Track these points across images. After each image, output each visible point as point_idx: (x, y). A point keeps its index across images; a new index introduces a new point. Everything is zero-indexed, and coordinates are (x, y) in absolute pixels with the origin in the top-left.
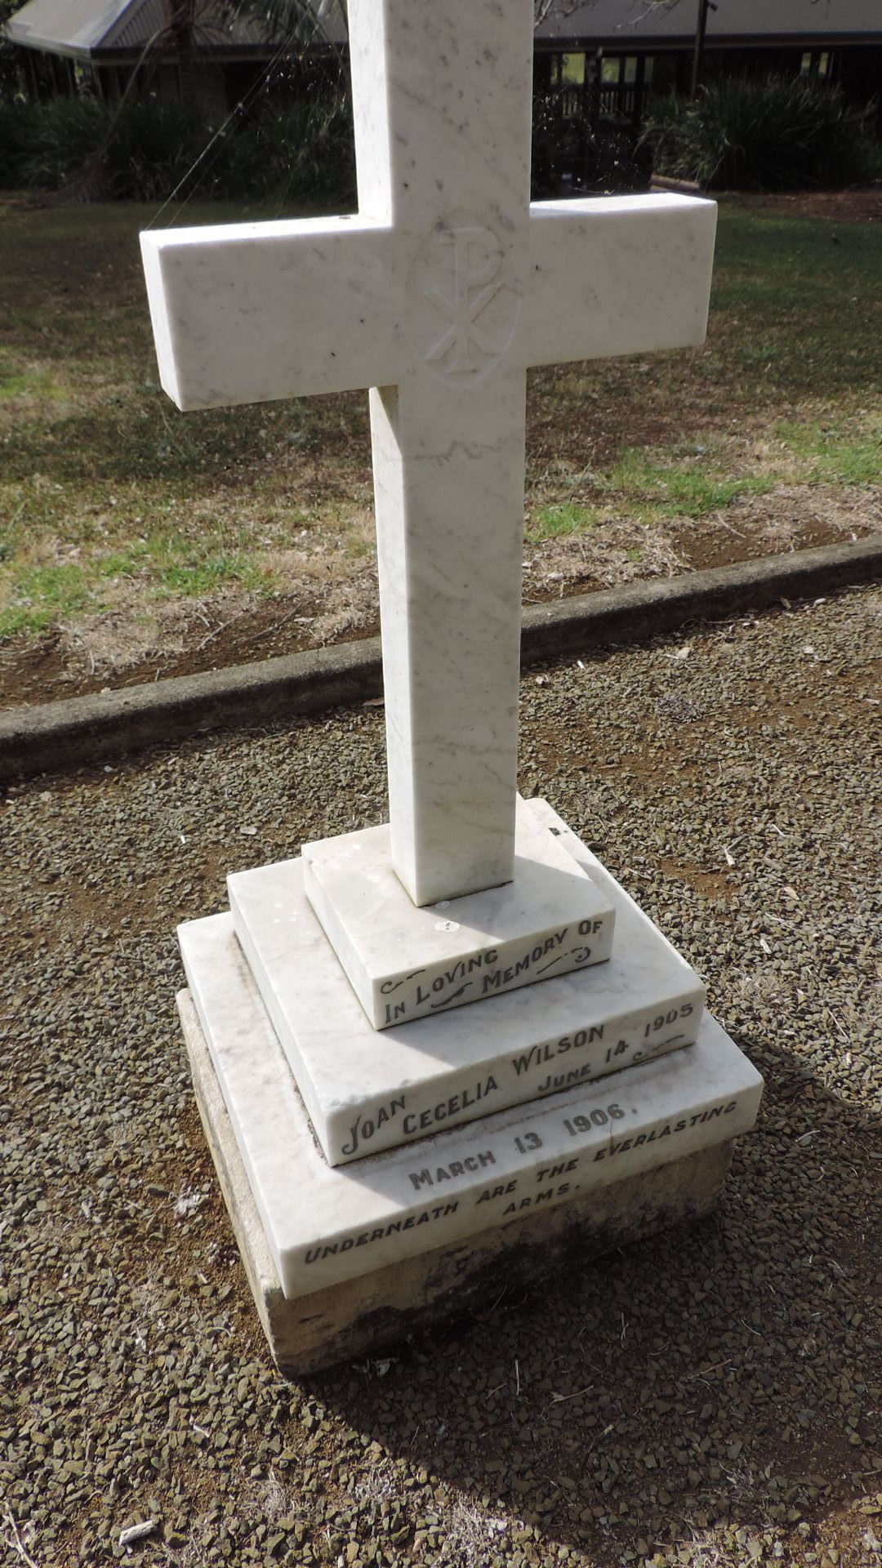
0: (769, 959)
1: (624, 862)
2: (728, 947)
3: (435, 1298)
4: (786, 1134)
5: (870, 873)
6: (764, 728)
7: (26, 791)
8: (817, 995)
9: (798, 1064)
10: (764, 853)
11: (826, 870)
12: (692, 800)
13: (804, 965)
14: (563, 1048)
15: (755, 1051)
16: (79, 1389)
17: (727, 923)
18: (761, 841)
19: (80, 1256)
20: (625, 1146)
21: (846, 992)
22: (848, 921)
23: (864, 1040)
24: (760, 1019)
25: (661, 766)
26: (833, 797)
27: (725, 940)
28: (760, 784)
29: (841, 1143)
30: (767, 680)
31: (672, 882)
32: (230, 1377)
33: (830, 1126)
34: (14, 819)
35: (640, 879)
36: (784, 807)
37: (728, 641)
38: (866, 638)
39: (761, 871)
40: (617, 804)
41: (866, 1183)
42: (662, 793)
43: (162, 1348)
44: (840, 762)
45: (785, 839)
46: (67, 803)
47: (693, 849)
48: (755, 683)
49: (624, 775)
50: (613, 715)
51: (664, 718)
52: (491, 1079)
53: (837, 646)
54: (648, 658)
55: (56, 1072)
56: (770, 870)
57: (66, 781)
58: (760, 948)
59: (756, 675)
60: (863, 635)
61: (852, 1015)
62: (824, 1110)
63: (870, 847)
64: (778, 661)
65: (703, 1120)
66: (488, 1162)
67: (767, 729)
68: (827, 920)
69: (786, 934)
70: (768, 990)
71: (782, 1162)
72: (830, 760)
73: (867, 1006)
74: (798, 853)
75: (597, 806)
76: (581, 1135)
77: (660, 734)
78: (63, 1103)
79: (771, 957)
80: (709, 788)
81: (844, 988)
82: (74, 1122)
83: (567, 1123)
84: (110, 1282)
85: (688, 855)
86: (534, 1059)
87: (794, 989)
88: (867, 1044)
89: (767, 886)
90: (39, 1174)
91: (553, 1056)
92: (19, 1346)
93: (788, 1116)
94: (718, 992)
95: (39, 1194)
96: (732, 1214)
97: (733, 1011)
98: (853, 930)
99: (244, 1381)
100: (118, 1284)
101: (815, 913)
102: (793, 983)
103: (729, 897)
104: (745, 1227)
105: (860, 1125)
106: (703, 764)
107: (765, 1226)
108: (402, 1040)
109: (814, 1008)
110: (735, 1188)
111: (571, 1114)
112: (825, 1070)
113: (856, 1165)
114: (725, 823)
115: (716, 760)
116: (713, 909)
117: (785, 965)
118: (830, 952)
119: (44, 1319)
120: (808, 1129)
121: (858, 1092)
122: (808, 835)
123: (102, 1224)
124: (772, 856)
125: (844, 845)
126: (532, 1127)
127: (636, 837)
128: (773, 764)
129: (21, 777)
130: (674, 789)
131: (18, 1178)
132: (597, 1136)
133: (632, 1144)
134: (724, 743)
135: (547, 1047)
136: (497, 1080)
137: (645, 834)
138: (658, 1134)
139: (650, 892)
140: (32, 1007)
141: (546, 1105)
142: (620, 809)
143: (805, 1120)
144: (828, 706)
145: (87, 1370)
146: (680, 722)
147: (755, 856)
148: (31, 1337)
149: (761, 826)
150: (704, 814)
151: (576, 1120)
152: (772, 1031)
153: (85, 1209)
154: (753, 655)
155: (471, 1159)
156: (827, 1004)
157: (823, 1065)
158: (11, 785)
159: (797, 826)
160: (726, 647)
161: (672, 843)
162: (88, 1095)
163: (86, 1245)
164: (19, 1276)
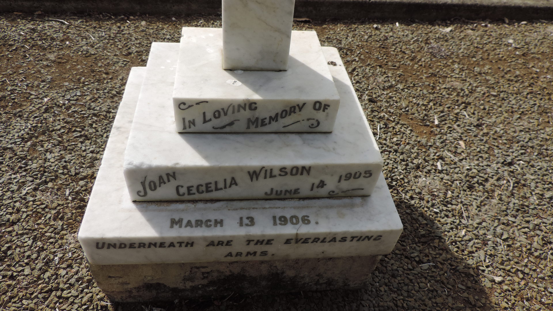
0: (439, 173)
1: (383, 110)
2: (420, 161)
3: (191, 286)
4: (416, 261)
5: (508, 146)
6: (476, 68)
7: (137, 19)
8: (458, 196)
9: (435, 227)
10: (455, 123)
11: (485, 139)
12: (428, 91)
13: (456, 180)
14: (283, 174)
15: (415, 214)
16: (19, 272)
17: (424, 150)
18: (455, 117)
19: (53, 212)
20: (306, 241)
21: (475, 199)
22: (488, 165)
23: (476, 225)
24: (423, 199)
25: (418, 73)
26: (500, 107)
27: (419, 158)
28: (465, 92)
29: (444, 274)
30: (485, 49)
31: (403, 125)
32: (85, 290)
33: (441, 263)
34: (126, 28)
35: (388, 119)
36: (473, 105)
37: (472, 29)
38: (542, 42)
39: (451, 131)
40: (390, 84)
41: (450, 299)
42: (414, 85)
43: (64, 266)
44: (510, 92)
45: (468, 119)
46: (150, 27)
47: (419, 112)
48: (478, 49)
49: (398, 73)
50: (404, 47)
51: (428, 54)
52: (233, 179)
53: (525, 42)
54: (431, 28)
55: (88, 131)
56: (455, 131)
57: (155, 19)
58: (436, 166)
59: (481, 46)
60: (541, 41)
61: (473, 210)
62: (441, 254)
63: (512, 134)
64: (494, 42)
65: (358, 240)
66: (219, 225)
67: (477, 69)
68: (476, 162)
69: (452, 163)
70: (433, 187)
71: (408, 274)
72: (504, 90)
73: (483, 209)
74: (473, 127)
75: (379, 83)
76: (279, 226)
77: (423, 60)
78: (84, 145)
79: (441, 172)
80: (438, 88)
81: (474, 197)
82: (84, 154)
83: (274, 218)
84: (60, 227)
85: (416, 115)
86: (262, 174)
87: (447, 190)
88: (477, 228)
89: (451, 138)
90: (57, 171)
91: (275, 176)
92: (6, 243)
93: (421, 252)
94: (406, 180)
95: (52, 179)
96: (370, 293)
97: (411, 192)
98: (489, 170)
99: (90, 295)
100: (63, 229)
101: (471, 157)
102: (447, 187)
103: (430, 138)
104: (374, 302)
105: (458, 268)
106: (439, 77)
107: (386, 305)
108: (188, 141)
109: (454, 202)
110: (377, 280)
111: (279, 213)
112: (449, 234)
113: (449, 288)
114: (440, 105)
115: (446, 77)
116: (419, 142)
117: (446, 177)
118: (473, 177)
119: (22, 235)
120: (429, 261)
121: (463, 251)
122: (481, 120)
123: (71, 201)
124: (458, 126)
125: (498, 130)
126: (254, 214)
127: (394, 100)
128: (475, 85)
129: (138, 14)
130: (420, 84)
131: (47, 170)
132: (289, 230)
133: (310, 241)
134: (453, 71)
135: (271, 170)
136: (238, 181)
137: (398, 100)
138: (328, 239)
139: (390, 126)
140: (93, 102)
141: (267, 204)
142: (391, 87)
143: (428, 256)
144: (512, 66)
145: (27, 264)
146: (435, 57)
147: (450, 123)
148: (14, 241)
149: (458, 111)
150: (431, 98)
151: (280, 218)
152: (427, 207)
153: (67, 192)
154: (482, 37)
155: (210, 221)
156: (462, 202)
157: (449, 232)
158: (132, 16)
159: (476, 115)
160: (470, 31)
161: (410, 108)
162: (95, 144)
163: (58, 208)
164: (24, 212)
